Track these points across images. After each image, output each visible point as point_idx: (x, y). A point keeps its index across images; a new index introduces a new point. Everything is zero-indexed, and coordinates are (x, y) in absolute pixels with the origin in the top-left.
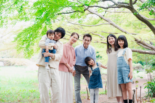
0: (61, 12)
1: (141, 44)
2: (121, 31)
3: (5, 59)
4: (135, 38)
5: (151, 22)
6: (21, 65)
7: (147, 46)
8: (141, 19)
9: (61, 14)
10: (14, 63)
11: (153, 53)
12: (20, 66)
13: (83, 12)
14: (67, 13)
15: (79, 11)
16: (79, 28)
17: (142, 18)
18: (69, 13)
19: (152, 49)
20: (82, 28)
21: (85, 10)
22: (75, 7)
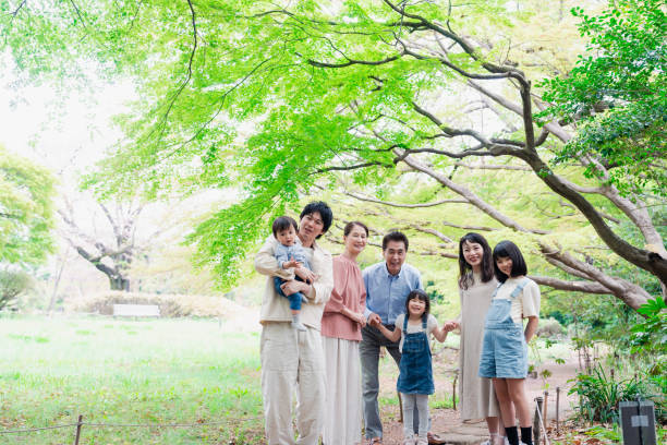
0: (328, 164)
1: (558, 262)
2: (502, 222)
3: (165, 298)
4: (542, 243)
5: (590, 199)
6: (210, 316)
7: (576, 268)
8: (558, 188)
9: (328, 169)
11: (593, 289)
12: (205, 317)
13: (390, 166)
14: (345, 169)
15: (379, 163)
16: (378, 212)
17: (564, 186)
18: (350, 168)
19: (592, 277)
20: (388, 212)
21: (396, 162)
22: (368, 151)
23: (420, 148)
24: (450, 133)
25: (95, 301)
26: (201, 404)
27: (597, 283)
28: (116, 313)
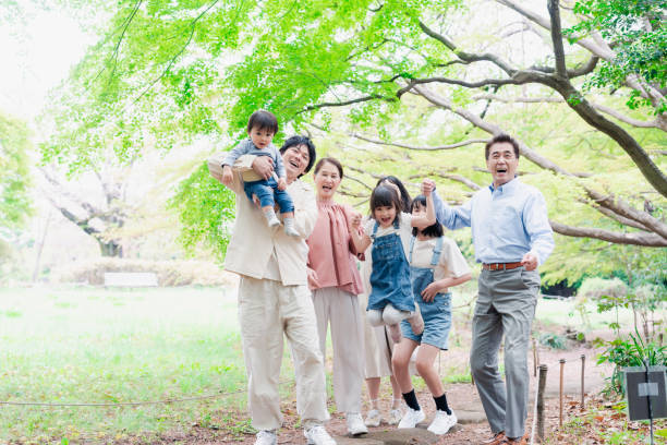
0: (321, 100)
1: (610, 212)
2: (539, 165)
4: (588, 188)
6: (216, 284)
7: (629, 217)
8: (595, 120)
9: (319, 106)
10: (192, 278)
11: (650, 241)
12: (210, 286)
13: (393, 100)
14: (340, 105)
15: (379, 97)
16: (394, 156)
18: (346, 104)
19: (649, 227)
20: (409, 157)
21: (399, 94)
22: (366, 84)
23: (430, 77)
24: (467, 59)
25: (83, 270)
26: (174, 382)
27: (654, 234)
28: (107, 284)
